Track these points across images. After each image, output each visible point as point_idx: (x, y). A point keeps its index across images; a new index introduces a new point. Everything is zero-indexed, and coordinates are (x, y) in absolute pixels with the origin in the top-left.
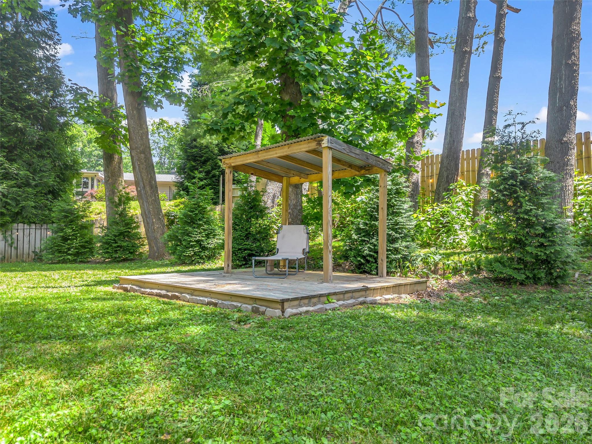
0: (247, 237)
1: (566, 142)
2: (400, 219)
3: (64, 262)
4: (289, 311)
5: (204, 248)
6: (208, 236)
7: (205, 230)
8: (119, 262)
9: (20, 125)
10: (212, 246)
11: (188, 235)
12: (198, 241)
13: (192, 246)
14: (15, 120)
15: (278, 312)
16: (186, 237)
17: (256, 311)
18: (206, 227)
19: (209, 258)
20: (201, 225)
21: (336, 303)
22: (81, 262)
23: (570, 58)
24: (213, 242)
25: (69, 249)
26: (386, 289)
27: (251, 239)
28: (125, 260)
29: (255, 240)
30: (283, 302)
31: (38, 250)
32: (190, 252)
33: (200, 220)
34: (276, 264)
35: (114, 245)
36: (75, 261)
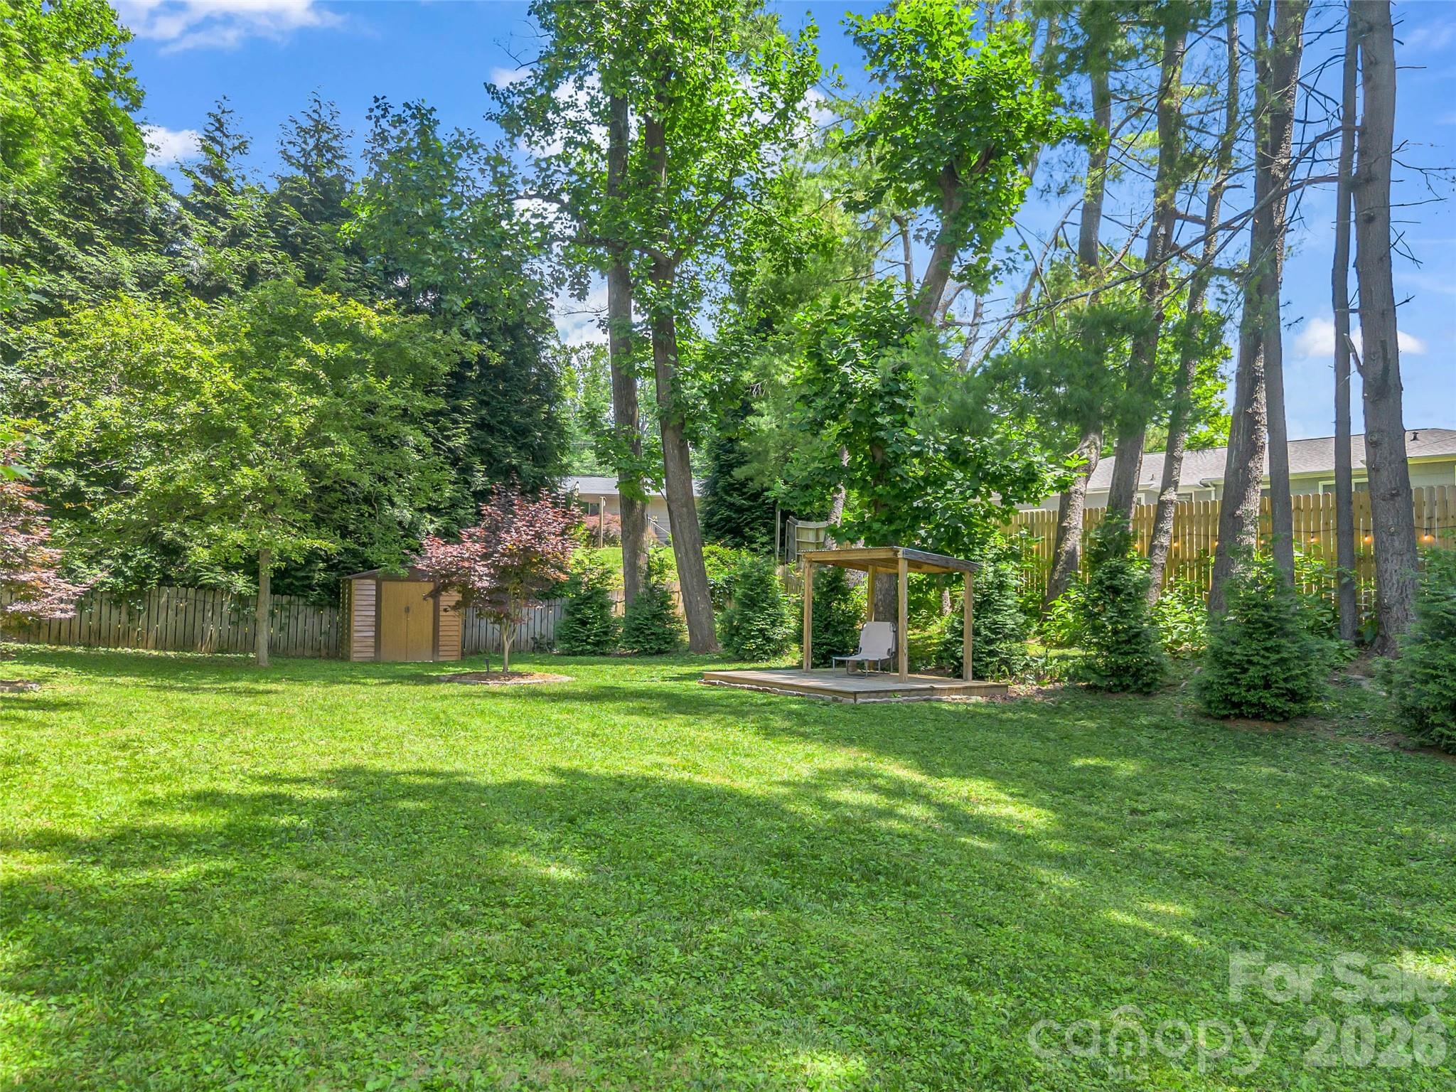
0: (827, 628)
1: (1240, 516)
2: (1000, 618)
3: (582, 653)
4: (860, 700)
5: (769, 640)
6: (773, 624)
7: (770, 615)
8: (651, 655)
9: (514, 462)
10: (779, 637)
11: (748, 621)
12: (761, 631)
13: (753, 637)
14: (508, 455)
15: (852, 701)
16: (746, 625)
17: (835, 700)
18: (771, 611)
19: (776, 653)
20: (766, 609)
21: (900, 698)
22: (603, 654)
23: (1250, 405)
24: (779, 633)
25: (588, 637)
26: (957, 691)
27: (831, 630)
28: (660, 652)
29: (836, 633)
30: (855, 693)
31: (538, 637)
32: (751, 645)
33: (763, 601)
34: (860, 665)
35: (647, 632)
36: (594, 653)
